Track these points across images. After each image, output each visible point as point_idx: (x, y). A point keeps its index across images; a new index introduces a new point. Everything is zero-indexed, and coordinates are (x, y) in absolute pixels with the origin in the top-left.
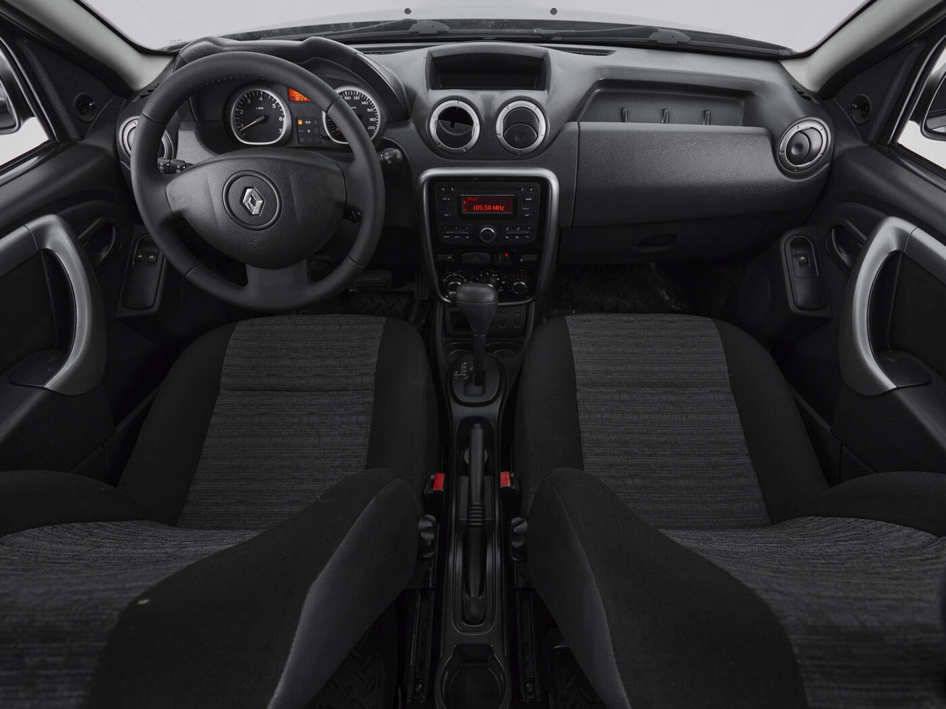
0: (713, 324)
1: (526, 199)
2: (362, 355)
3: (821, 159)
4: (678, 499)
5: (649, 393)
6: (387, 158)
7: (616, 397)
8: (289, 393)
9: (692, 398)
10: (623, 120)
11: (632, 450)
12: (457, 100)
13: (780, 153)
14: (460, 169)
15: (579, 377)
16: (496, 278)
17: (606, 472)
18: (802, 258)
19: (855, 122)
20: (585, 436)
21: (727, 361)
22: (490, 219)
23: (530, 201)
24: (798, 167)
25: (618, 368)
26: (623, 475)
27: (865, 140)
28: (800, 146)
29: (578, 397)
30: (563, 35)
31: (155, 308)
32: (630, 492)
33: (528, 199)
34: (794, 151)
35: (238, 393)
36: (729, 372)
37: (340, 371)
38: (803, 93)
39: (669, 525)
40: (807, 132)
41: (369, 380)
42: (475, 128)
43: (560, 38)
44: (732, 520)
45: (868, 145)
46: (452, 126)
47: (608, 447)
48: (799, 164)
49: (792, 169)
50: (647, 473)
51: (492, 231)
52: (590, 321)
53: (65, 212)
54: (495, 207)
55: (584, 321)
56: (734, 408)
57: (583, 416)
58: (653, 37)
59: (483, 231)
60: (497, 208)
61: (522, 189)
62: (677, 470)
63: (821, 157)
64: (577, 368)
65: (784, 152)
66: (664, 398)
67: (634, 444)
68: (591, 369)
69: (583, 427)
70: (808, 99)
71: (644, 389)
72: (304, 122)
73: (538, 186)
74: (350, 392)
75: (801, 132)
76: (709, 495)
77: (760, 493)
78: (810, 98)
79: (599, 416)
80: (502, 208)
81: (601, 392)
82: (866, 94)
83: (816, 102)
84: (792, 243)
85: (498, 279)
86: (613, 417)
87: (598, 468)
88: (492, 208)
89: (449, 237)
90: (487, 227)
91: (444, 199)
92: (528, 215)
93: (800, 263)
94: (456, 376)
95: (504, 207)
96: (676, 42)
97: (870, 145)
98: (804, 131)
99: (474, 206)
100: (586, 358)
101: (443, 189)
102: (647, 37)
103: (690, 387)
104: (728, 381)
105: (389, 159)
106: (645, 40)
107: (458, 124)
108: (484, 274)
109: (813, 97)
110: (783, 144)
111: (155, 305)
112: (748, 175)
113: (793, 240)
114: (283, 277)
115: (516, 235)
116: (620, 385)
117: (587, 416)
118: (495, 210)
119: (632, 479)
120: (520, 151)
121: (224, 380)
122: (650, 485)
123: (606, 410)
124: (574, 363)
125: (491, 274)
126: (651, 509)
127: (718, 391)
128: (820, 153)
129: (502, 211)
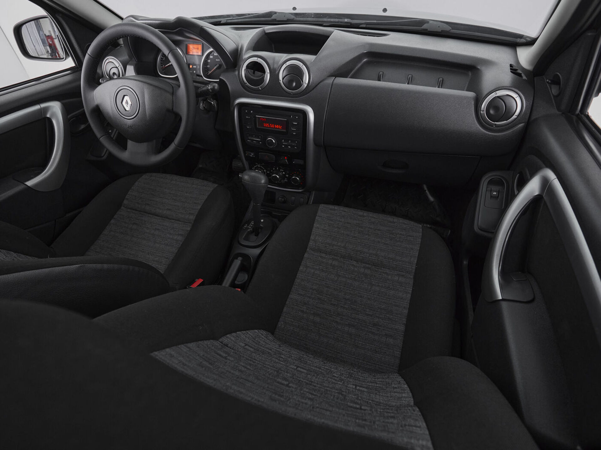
0: (421, 230)
1: (294, 123)
2: (195, 203)
3: (516, 120)
4: (338, 338)
5: (353, 265)
6: (209, 88)
7: (330, 262)
8: (152, 216)
9: (381, 276)
10: (379, 80)
11: (323, 298)
12: (257, 57)
13: (481, 112)
14: (256, 100)
15: (311, 243)
16: (283, 172)
17: (299, 307)
18: (495, 193)
19: (552, 94)
20: (297, 281)
21: (418, 257)
22: (274, 133)
23: (296, 124)
24: (496, 124)
25: (339, 244)
26: (309, 312)
27: (559, 109)
28: (497, 108)
29: (305, 256)
30: (367, 24)
31: (105, 157)
32: (309, 324)
33: (295, 123)
34: (492, 112)
35: (129, 210)
36: (417, 264)
37: (180, 210)
38: (518, 70)
39: (323, 353)
40: (505, 99)
41: (192, 218)
42: (267, 75)
43: (364, 26)
44: (369, 364)
45: (561, 113)
46: (254, 73)
47: (309, 292)
48: (497, 122)
49: (492, 125)
50: (326, 315)
51: (273, 142)
52: (334, 210)
53: (64, 101)
54: (276, 125)
55: (331, 209)
56: (410, 290)
57: (302, 268)
58: (425, 26)
59: (269, 140)
60: (277, 126)
61: (292, 117)
62: (347, 319)
63: (515, 119)
64: (312, 237)
65: (484, 111)
66: (362, 270)
67: (327, 295)
68: (321, 241)
69: (299, 275)
70: (519, 75)
71: (352, 261)
72: (193, 66)
73: (301, 115)
74: (180, 222)
75: (499, 97)
76: (361, 343)
77: (400, 353)
78: (521, 74)
79: (312, 271)
80: (280, 127)
81: (321, 257)
82: (559, 73)
83: (524, 77)
84: (489, 181)
85: (284, 173)
86: (321, 274)
87: (296, 303)
88: (275, 126)
89: (250, 141)
90: (270, 138)
91: (247, 117)
92: (295, 133)
93: (491, 197)
94: (245, 227)
95: (281, 127)
96: (440, 31)
97: (562, 114)
98: (501, 97)
99: (264, 124)
100: (320, 232)
101: (246, 111)
102: (421, 26)
103: (384, 268)
104: (414, 271)
105: (210, 89)
106: (419, 29)
107: (257, 72)
108: (276, 169)
109: (524, 74)
110: (484, 105)
111: (105, 156)
112: (452, 125)
113: (491, 179)
114: (143, 147)
115: (289, 146)
116: (336, 255)
117: (305, 269)
118: (276, 128)
119: (314, 316)
120: (292, 92)
121: (125, 202)
122: (324, 324)
123: (319, 269)
124: (311, 233)
125: (280, 169)
126: (317, 339)
127: (403, 276)
128: (515, 114)
129: (280, 129)
